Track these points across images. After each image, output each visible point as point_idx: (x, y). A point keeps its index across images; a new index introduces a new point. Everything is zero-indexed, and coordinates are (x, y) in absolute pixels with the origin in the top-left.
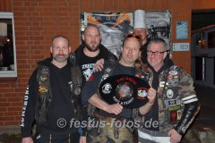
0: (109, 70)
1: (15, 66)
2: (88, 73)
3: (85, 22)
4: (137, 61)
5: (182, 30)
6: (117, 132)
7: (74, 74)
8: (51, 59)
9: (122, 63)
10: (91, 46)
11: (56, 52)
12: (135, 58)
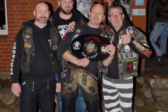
0: (79, 31)
4: (102, 23)
6: (85, 81)
8: (34, 21)
9: (90, 25)
10: (66, 10)
11: (39, 16)
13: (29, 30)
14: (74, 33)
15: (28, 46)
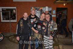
0: (37, 21)
1: (16, 19)
2: (32, 21)
3: (32, 9)
4: (44, 19)
5: (54, 12)
6: (38, 36)
7: (29, 21)
8: (23, 18)
9: (40, 19)
10: (33, 15)
11: (25, 16)
12: (43, 19)
13: (22, 21)
14: (35, 22)
15: (21, 25)
